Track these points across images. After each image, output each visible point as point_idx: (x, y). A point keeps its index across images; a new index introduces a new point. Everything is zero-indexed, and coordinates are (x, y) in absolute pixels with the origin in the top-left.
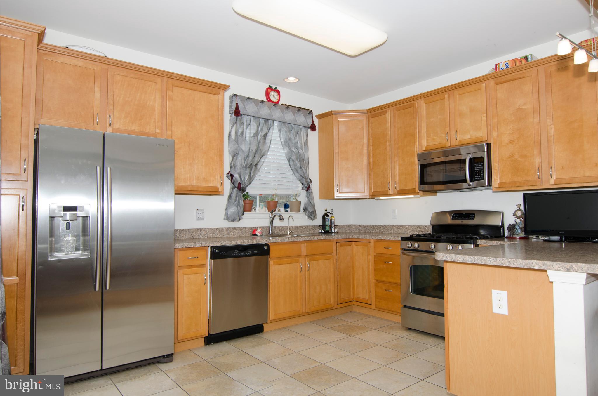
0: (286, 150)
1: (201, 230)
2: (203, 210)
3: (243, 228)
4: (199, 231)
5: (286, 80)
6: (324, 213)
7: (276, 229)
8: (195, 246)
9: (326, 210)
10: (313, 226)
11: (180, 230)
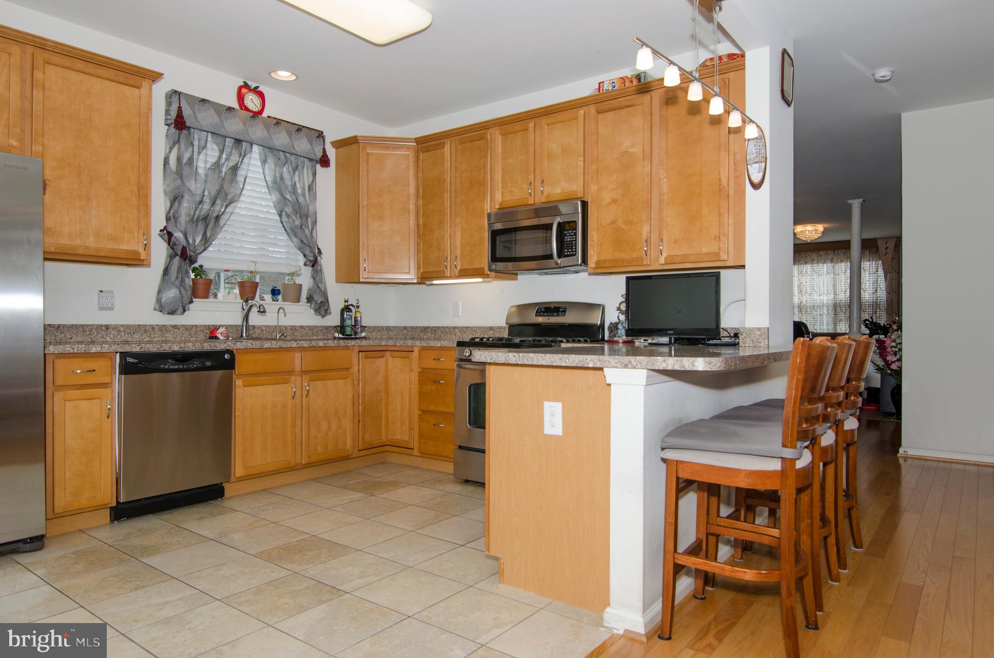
0: (275, 197)
1: (107, 327)
2: (112, 292)
3: (192, 325)
4: (104, 328)
5: (273, 75)
6: (343, 306)
7: (256, 329)
8: (87, 351)
9: (347, 301)
10: (323, 327)
11: (64, 326)
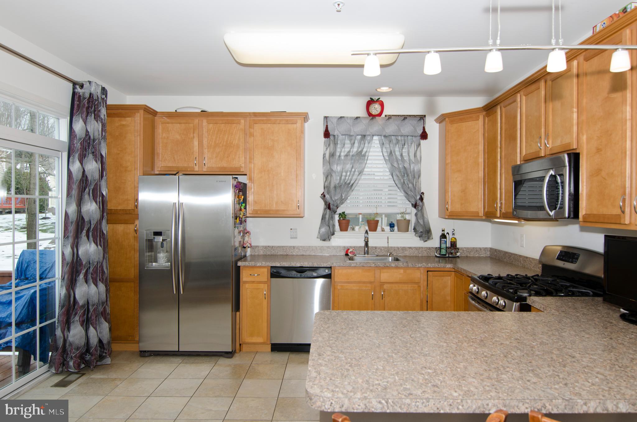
2: (296, 229)
3: (338, 247)
4: (292, 248)
5: (378, 90)
